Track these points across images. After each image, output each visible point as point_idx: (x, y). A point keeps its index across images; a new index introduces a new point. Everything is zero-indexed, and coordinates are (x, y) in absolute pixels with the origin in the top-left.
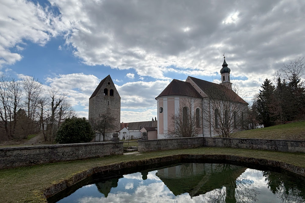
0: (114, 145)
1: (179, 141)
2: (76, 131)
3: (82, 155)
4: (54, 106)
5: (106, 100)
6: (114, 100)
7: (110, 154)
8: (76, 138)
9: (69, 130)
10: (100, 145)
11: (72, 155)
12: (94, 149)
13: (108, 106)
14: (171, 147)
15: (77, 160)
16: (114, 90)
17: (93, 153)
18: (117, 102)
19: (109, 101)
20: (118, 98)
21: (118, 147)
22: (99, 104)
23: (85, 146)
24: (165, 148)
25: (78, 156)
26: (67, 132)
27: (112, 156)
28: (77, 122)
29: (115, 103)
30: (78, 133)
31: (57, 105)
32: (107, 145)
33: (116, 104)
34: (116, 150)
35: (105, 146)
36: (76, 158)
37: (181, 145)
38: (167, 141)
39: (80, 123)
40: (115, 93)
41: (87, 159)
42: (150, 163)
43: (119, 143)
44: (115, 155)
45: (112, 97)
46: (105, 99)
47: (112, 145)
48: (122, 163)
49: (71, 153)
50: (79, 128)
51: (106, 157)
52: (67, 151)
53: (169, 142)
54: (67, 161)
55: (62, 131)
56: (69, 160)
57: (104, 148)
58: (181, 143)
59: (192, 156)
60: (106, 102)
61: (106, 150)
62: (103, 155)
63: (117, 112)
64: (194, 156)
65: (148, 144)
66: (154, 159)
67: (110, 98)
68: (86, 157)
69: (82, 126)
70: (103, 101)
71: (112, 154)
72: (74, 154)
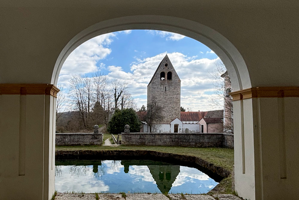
0: (93, 136)
1: (174, 136)
2: (121, 122)
3: (67, 142)
4: (117, 97)
5: (162, 86)
6: (173, 84)
7: (89, 143)
8: (121, 129)
9: (116, 121)
10: (81, 135)
11: (61, 141)
12: (77, 138)
13: (165, 93)
14: (160, 143)
15: (65, 145)
16: (173, 73)
17: (75, 142)
18: (175, 87)
19: (166, 86)
20: (177, 81)
21: (96, 138)
22: (155, 91)
23: (70, 135)
24: (151, 144)
25: (65, 143)
26: (114, 123)
27: (92, 145)
28: (123, 114)
29: (173, 89)
30: (123, 124)
31: (119, 96)
32: (87, 136)
33: (175, 89)
34: (95, 141)
35: (85, 136)
36: (64, 144)
37: (178, 141)
38: (154, 136)
39: (125, 114)
40: (173, 76)
41: (71, 145)
42: (108, 154)
43: (97, 135)
44: (94, 145)
45: (170, 82)
46: (161, 84)
47: (91, 136)
48: (81, 150)
49: (60, 140)
50: (125, 119)
51: (86, 145)
52: (58, 138)
53: (157, 137)
54: (58, 145)
55: (111, 122)
56: (59, 145)
57: (84, 138)
58: (177, 140)
59: (159, 153)
60: (162, 88)
61: (86, 140)
62: (84, 144)
63: (176, 99)
64: (161, 154)
65: (128, 138)
66: (111, 151)
67: (168, 82)
68: (70, 144)
69: (128, 117)
70: (160, 87)
71: (91, 143)
72: (62, 141)
